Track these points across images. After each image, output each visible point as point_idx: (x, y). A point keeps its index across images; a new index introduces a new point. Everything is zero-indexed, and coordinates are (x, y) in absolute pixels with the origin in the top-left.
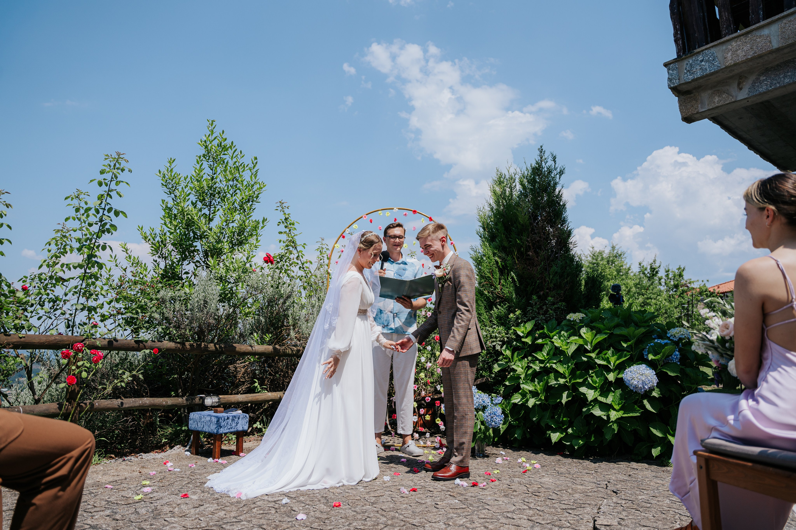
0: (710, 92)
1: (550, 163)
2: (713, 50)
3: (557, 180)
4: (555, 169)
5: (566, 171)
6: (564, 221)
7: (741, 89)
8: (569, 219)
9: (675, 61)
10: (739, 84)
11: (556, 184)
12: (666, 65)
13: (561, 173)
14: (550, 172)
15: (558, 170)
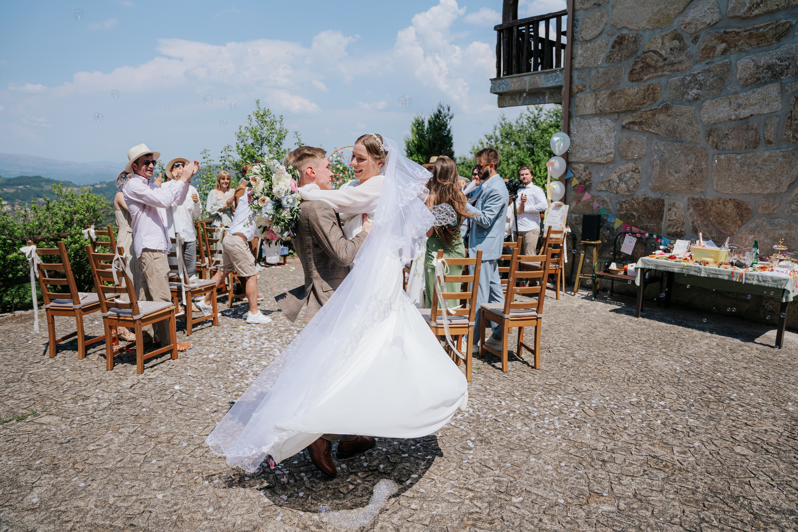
0: (509, 97)
1: (446, 111)
2: (508, 80)
3: (448, 123)
4: (448, 115)
5: (454, 116)
6: (451, 146)
7: (520, 100)
8: (454, 145)
9: (494, 79)
10: (520, 97)
11: (447, 125)
12: (490, 80)
13: (451, 118)
14: (445, 117)
15: (450, 116)
